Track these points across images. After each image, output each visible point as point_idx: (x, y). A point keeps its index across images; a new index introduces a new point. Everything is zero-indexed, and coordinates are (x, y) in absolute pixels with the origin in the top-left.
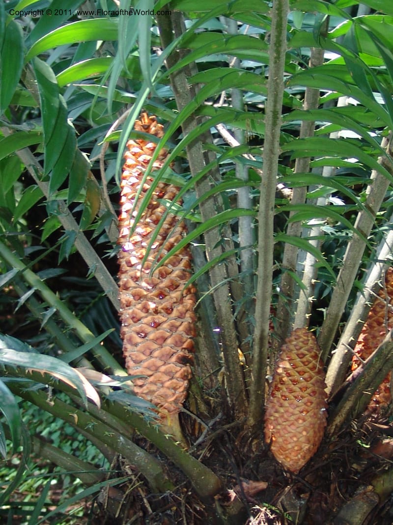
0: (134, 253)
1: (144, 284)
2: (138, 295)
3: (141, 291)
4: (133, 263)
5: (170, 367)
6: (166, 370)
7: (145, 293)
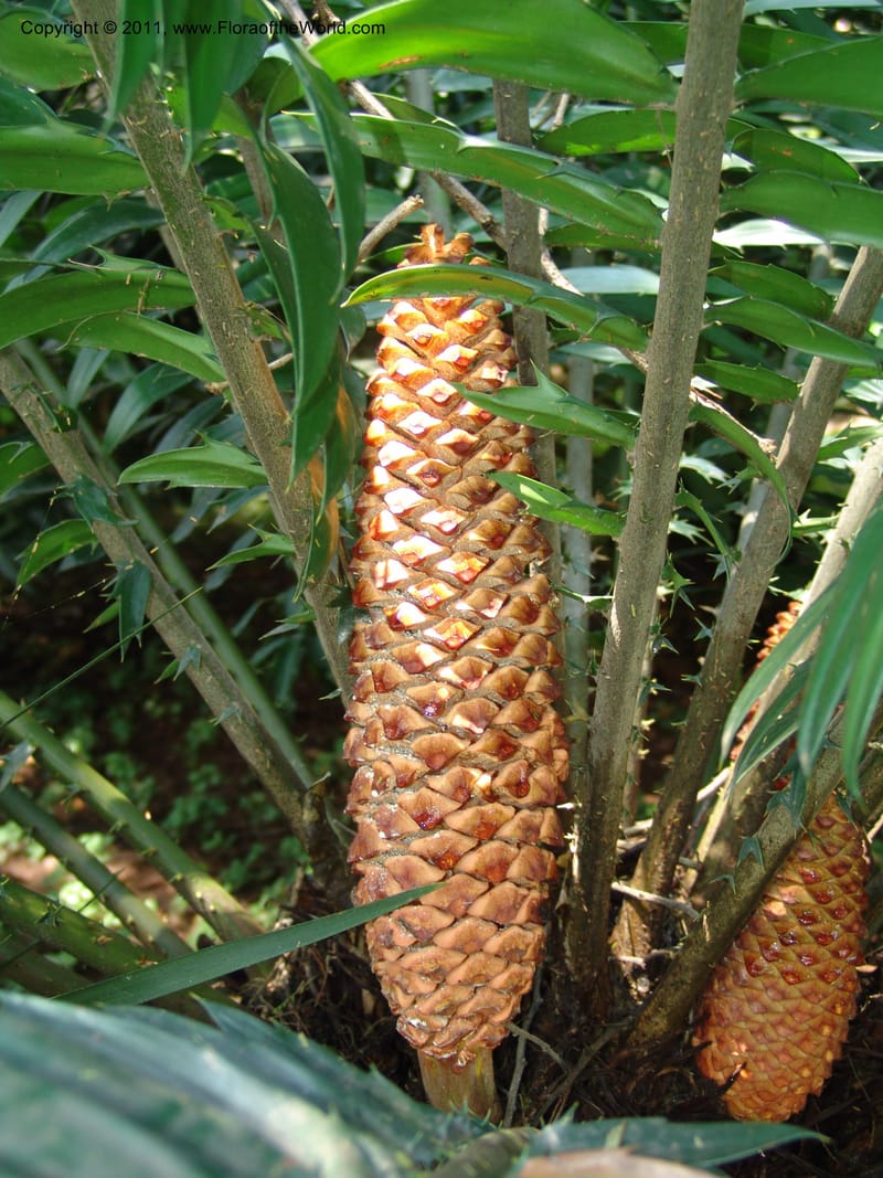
0: (431, 633)
1: (458, 720)
2: (441, 753)
3: (450, 742)
4: (427, 662)
5: (512, 938)
6: (502, 947)
7: (461, 745)
